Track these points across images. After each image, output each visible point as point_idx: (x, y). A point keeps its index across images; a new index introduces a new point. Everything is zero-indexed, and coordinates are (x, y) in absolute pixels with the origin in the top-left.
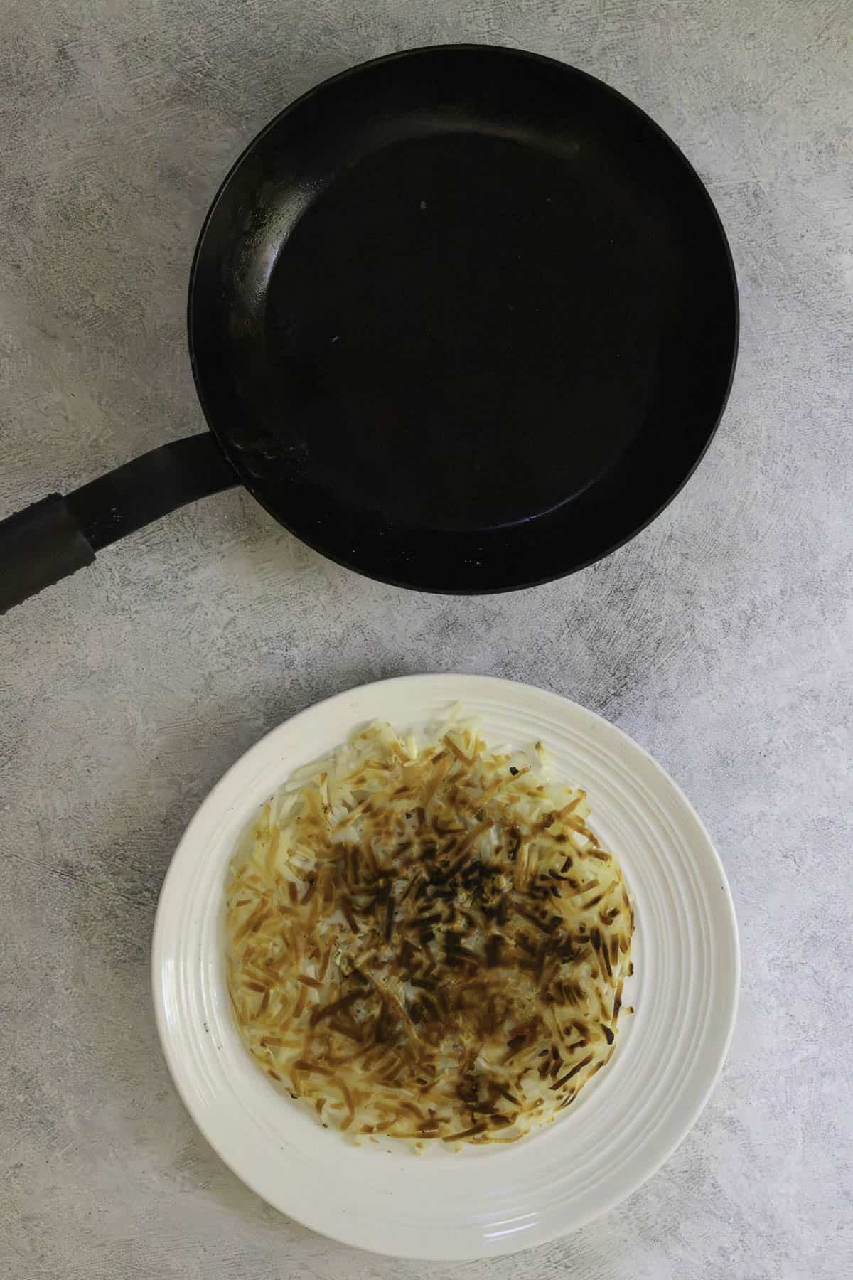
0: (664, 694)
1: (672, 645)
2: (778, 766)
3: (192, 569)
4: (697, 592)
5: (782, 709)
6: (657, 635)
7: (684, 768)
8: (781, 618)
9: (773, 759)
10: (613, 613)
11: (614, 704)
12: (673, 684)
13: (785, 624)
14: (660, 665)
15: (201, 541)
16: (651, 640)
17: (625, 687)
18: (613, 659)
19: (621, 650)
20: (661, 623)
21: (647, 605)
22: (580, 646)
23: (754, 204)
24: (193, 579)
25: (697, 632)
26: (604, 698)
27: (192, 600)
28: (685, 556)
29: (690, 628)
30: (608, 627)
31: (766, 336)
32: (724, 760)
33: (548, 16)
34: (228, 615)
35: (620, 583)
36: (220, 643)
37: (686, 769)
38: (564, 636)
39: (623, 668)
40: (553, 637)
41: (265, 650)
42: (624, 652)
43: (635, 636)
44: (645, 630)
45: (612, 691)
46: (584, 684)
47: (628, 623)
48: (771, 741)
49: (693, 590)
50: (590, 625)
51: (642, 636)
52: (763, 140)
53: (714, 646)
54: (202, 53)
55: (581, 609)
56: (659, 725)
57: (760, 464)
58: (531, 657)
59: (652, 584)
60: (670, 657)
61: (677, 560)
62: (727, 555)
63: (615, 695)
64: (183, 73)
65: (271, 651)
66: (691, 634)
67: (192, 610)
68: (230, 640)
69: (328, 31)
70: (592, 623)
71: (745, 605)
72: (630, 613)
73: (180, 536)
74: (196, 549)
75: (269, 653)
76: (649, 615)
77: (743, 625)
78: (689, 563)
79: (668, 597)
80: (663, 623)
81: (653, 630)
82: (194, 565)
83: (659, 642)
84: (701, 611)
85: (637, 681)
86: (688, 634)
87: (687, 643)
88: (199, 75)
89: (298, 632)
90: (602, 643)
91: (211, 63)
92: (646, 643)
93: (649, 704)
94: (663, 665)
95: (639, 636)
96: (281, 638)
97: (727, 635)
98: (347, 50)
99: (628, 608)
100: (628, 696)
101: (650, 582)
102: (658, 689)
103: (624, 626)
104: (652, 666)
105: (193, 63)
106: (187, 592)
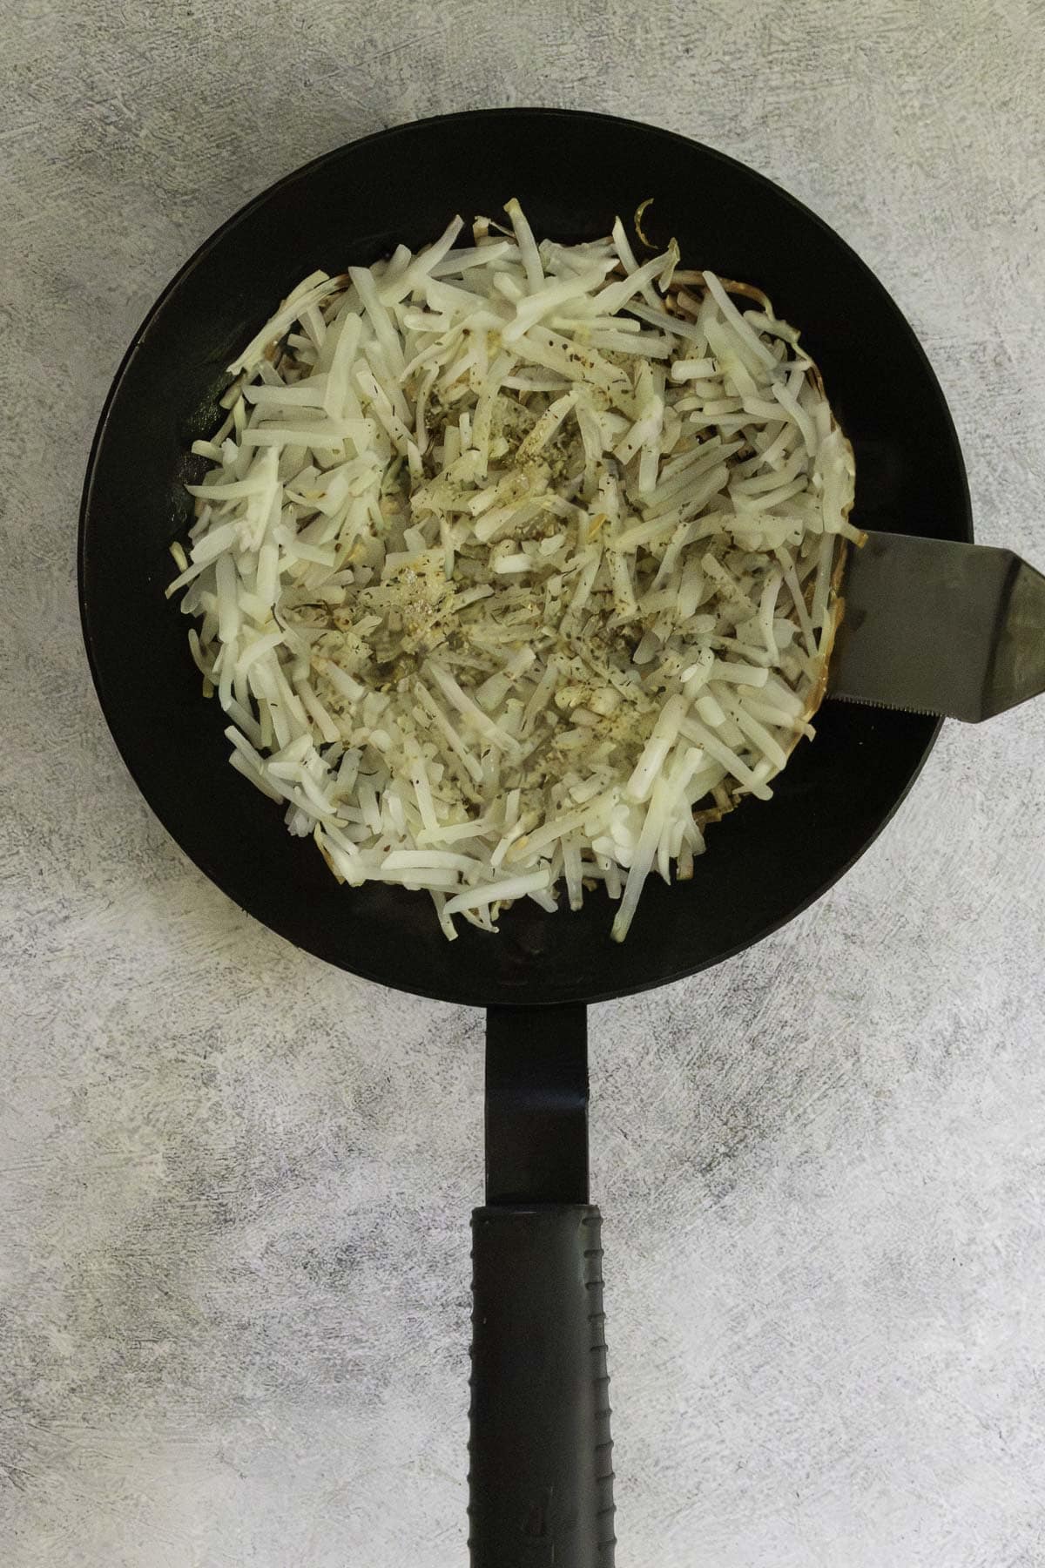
0: (806, 1156)
1: (822, 1080)
2: (981, 1281)
3: (62, 920)
4: (867, 997)
5: (994, 1193)
6: (800, 1063)
7: (831, 1276)
8: (1001, 1046)
9: (976, 1268)
10: (732, 1024)
11: (724, 1170)
12: (820, 1144)
13: (1005, 1056)
14: (800, 1111)
15: (78, 876)
16: (787, 1071)
17: (743, 1144)
18: (728, 1098)
19: (740, 1082)
20: (806, 1044)
21: (786, 1014)
22: (675, 1075)
23: (994, 378)
24: (63, 935)
25: (863, 1060)
26: (708, 1160)
27: (58, 970)
28: (850, 938)
29: (854, 1055)
30: (720, 1045)
32: (895, 1266)
33: (679, 58)
34: (115, 996)
35: (745, 978)
36: (101, 1041)
37: (834, 1279)
38: (651, 1057)
39: (741, 1115)
40: (632, 1058)
41: (171, 1054)
42: (745, 1088)
43: (761, 1062)
44: (780, 1054)
45: (723, 1149)
46: (678, 1136)
47: (753, 1042)
48: (972, 1241)
49: (861, 994)
50: (693, 1041)
51: (774, 1063)
52: (1015, 275)
53: (887, 1086)
54: (118, 93)
55: (680, 1014)
56: (794, 1208)
57: (979, 797)
59: (795, 982)
60: (819, 1099)
61: (838, 944)
62: (919, 940)
63: (726, 1155)
64: (87, 127)
65: (181, 1057)
66: (853, 1065)
67: (58, 986)
68: (116, 1035)
69: (326, 66)
70: (695, 1039)
71: (945, 1025)
72: (755, 1030)
73: (43, 865)
74: (70, 890)
75: (177, 1060)
76: (788, 1031)
77: (938, 1053)
78: (854, 948)
79: (821, 1002)
80: (809, 1044)
81: (793, 1055)
82: (65, 913)
83: (801, 1075)
84: (872, 1028)
85: (762, 1136)
86: (848, 1065)
87: (845, 1078)
88: (111, 129)
89: (224, 1030)
90: (709, 1072)
91: (132, 111)
92: (780, 1075)
93: (779, 1173)
94: (805, 1112)
95: (770, 1064)
96: (197, 1038)
97: (911, 1068)
98: (350, 99)
99: (755, 1016)
100: (747, 1158)
101: (792, 977)
102: (796, 1150)
103: (747, 1047)
104: (789, 1113)
105: (103, 110)
106: (50, 956)
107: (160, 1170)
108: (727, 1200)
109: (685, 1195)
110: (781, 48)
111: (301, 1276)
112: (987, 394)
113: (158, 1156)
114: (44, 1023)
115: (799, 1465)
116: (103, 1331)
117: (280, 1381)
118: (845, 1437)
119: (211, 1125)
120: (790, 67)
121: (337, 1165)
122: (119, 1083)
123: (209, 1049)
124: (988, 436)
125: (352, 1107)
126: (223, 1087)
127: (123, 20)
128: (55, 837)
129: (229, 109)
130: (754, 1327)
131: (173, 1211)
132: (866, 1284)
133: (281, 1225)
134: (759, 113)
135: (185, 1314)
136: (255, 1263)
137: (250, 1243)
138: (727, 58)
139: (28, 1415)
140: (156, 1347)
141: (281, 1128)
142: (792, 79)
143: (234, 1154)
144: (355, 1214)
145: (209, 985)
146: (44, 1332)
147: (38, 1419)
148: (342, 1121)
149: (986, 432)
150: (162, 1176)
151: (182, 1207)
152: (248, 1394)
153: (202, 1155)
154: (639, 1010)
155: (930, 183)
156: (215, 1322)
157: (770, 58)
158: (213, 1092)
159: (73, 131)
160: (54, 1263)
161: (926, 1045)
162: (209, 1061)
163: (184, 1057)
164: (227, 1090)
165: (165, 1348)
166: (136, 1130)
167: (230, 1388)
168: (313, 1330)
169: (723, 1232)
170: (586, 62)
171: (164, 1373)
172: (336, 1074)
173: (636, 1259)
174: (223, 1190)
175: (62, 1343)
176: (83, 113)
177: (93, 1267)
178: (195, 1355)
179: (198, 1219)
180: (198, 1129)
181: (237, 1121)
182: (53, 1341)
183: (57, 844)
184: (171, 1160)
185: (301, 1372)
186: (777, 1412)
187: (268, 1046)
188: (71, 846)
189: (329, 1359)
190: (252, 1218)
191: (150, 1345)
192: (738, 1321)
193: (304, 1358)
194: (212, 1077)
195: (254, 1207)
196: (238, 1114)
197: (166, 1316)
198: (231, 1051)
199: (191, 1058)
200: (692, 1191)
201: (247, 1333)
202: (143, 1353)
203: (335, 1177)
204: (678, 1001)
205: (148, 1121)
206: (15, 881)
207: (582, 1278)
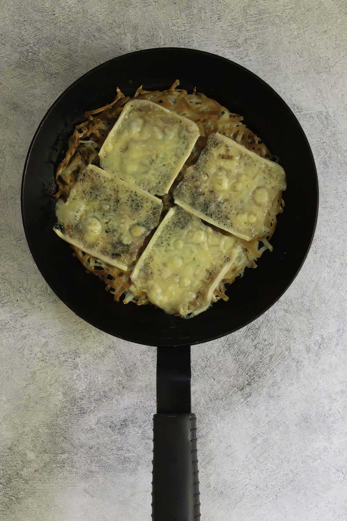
0: (274, 384)
1: (279, 358)
2: (334, 423)
3: (25, 316)
4: (292, 330)
5: (337, 393)
6: (271, 353)
7: (284, 423)
8: (337, 344)
9: (332, 419)
10: (248, 341)
11: (248, 389)
12: (279, 379)
13: (339, 347)
14: (272, 369)
15: (30, 301)
16: (267, 356)
17: (253, 381)
18: (247, 366)
19: (251, 360)
21: (266, 337)
22: (229, 358)
23: (325, 123)
24: (25, 321)
25: (292, 351)
26: (242, 386)
27: (24, 333)
28: (286, 311)
29: (289, 349)
30: (244, 348)
31: (331, 194)
32: (306, 419)
33: (216, 21)
34: (44, 340)
35: (251, 325)
36: (40, 355)
37: (286, 424)
38: (221, 353)
39: (252, 371)
40: (215, 353)
41: (63, 359)
42: (253, 362)
43: (258, 353)
44: (264, 350)
45: (247, 383)
46: (231, 379)
47: (255, 347)
48: (330, 410)
49: (290, 329)
50: (235, 348)
51: (263, 354)
52: (331, 88)
53: (300, 359)
54: (32, 42)
55: (231, 338)
56: (272, 401)
57: (327, 262)
58: (203, 364)
59: (268, 326)
60: (278, 365)
61: (282, 313)
62: (308, 310)
63: (247, 384)
64: (21, 52)
65: (66, 360)
66: (289, 353)
67: (25, 338)
68: (45, 353)
69: (99, 30)
70: (236, 346)
71: (318, 338)
72: (255, 342)
73: (18, 298)
74: (26, 305)
76: (266, 343)
77: (316, 348)
78: (287, 314)
79: (277, 332)
80: (274, 346)
81: (268, 350)
82: (25, 314)
83: (271, 357)
84: (294, 340)
85: (259, 377)
86: (287, 353)
87: (286, 357)
88: (30, 54)
89: (80, 350)
90: (241, 357)
91: (36, 48)
92: (265, 357)
93: (266, 390)
94: (273, 369)
95: (261, 354)
96: (71, 353)
97: (308, 353)
98: (108, 40)
99: (255, 338)
100: (254, 385)
102: (271, 382)
103: (253, 348)
104: (268, 370)
105: (27, 48)
106: (22, 328)
107: (61, 397)
108: (248, 399)
109: (235, 398)
110: (250, 17)
111: (109, 430)
112: (324, 129)
113: (60, 393)
114: (21, 350)
115: (276, 486)
116: (45, 452)
117: (104, 465)
118: (291, 476)
119: (77, 381)
120: (253, 23)
121: (119, 393)
122: (47, 369)
123: (75, 357)
124: (324, 142)
125: (123, 374)
127: (32, 17)
128: (21, 289)
129: (68, 45)
130: (259, 441)
131: (66, 411)
132: (296, 425)
133: (102, 414)
134: (244, 39)
135: (71, 444)
136: (94, 427)
137: (91, 420)
138: (233, 21)
139: (21, 480)
141: (100, 382)
142: (254, 27)
143: (85, 391)
144: (126, 409)
145: (74, 335)
146: (25, 452)
147: (24, 481)
148: (120, 379)
149: (324, 141)
150: (62, 399)
151: (69, 409)
152: (93, 470)
153: (75, 392)
155: (302, 59)
156: (81, 447)
157: (247, 20)
158: (77, 371)
159: (17, 55)
160: (27, 429)
161: (313, 345)
162: (76, 361)
163: (67, 360)
164: (82, 370)
165: (65, 456)
166: (52, 384)
167: (87, 469)
168: (114, 448)
169: (248, 410)
170: (186, 25)
171: (66, 464)
172: (118, 363)
173: (220, 420)
174: (82, 403)
175: (31, 456)
176: (19, 50)
177: (41, 430)
178: (75, 458)
179: (74, 413)
180: (73, 383)
181: (86, 380)
182: (28, 455)
183: (22, 291)
184: (65, 394)
185: (110, 462)
186: (268, 469)
187: (95, 355)
188: (27, 291)
189: (120, 457)
190: (92, 412)
191: (61, 455)
192: (254, 439)
193: (111, 457)
194: (77, 366)
195: (93, 408)
196: (86, 378)
197: (65, 445)
198: (82, 356)
199: (70, 360)
200: (237, 397)
201: (92, 450)
202: (58, 458)
203: (119, 397)
205: (56, 381)
206: (9, 304)
207: (189, 437)
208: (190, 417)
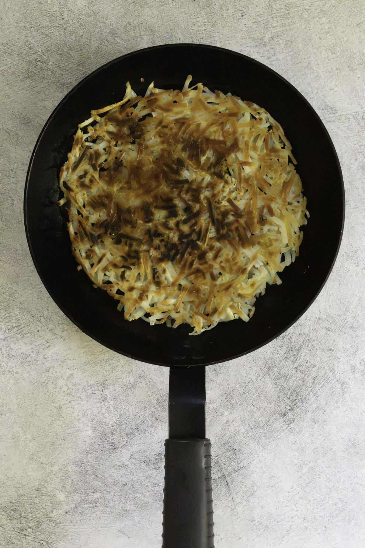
0: (319, 408)
1: (322, 380)
3: (47, 347)
4: (335, 350)
6: (314, 375)
10: (289, 363)
11: (290, 415)
12: (323, 402)
14: (315, 392)
15: (51, 330)
16: (310, 378)
17: (296, 405)
18: (289, 390)
19: (293, 384)
20: (315, 368)
21: (307, 358)
22: (270, 383)
24: (49, 353)
25: (336, 372)
26: (284, 412)
27: (47, 365)
28: (328, 329)
29: (333, 370)
30: (285, 371)
33: (240, 19)
34: (68, 372)
35: (291, 346)
36: (65, 388)
38: (260, 377)
39: (294, 395)
40: (254, 378)
41: (90, 391)
42: (295, 386)
43: (299, 375)
44: (306, 372)
45: (289, 408)
46: (272, 405)
47: (296, 369)
49: (333, 348)
50: (275, 371)
51: (305, 376)
53: (345, 381)
54: (40, 50)
55: (269, 362)
56: (316, 426)
58: (242, 390)
59: (309, 346)
60: (321, 387)
61: (324, 331)
62: (352, 327)
63: (290, 410)
64: (30, 63)
65: (94, 392)
66: (333, 374)
67: (48, 371)
68: (70, 386)
69: (113, 33)
72: (296, 365)
73: (39, 328)
74: (49, 336)
75: (93, 393)
76: (308, 364)
78: (330, 333)
79: (319, 353)
80: (317, 368)
81: (311, 372)
82: (48, 345)
83: (314, 379)
84: (338, 360)
85: (302, 402)
86: (331, 374)
87: (330, 379)
88: (39, 63)
89: (108, 381)
90: (282, 381)
91: (45, 56)
92: (307, 380)
93: (309, 415)
94: (317, 392)
95: (303, 376)
96: (99, 385)
97: (353, 373)
98: (123, 44)
99: (296, 360)
100: (297, 410)
101: (308, 345)
102: (315, 405)
103: (294, 371)
104: (311, 393)
105: (35, 56)
106: (44, 360)
107: (90, 432)
108: (292, 426)
109: (277, 425)
110: (276, 12)
111: (143, 465)
112: (361, 130)
113: (89, 428)
114: (44, 384)
115: (325, 517)
116: (75, 491)
117: (139, 503)
118: (341, 506)
119: (107, 415)
120: (280, 18)
121: (152, 426)
122: (73, 403)
123: (103, 388)
124: (362, 145)
125: (156, 404)
126: (110, 401)
127: (39, 23)
128: (42, 318)
129: (80, 52)
130: (305, 470)
131: (96, 446)
132: (344, 451)
133: (135, 448)
134: (270, 36)
135: (103, 482)
136: (127, 463)
137: (124, 456)
138: (258, 17)
139: (51, 522)
140: (94, 495)
141: (131, 414)
142: (281, 23)
143: (116, 424)
144: (161, 442)
145: (101, 365)
146: (54, 493)
147: (55, 524)
148: (153, 410)
149: (361, 144)
150: (91, 434)
151: (99, 445)
152: (128, 508)
153: (104, 426)
154: (255, 361)
155: (334, 56)
156: (114, 484)
157: (273, 16)
158: (106, 404)
159: (25, 65)
160: (55, 468)
161: (358, 365)
162: (104, 392)
163: (95, 392)
164: (112, 402)
165: (97, 495)
166: (79, 419)
167: (122, 507)
168: (149, 484)
169: (291, 437)
170: (206, 23)
171: (98, 504)
172: (149, 393)
173: (262, 449)
174: (112, 438)
175: (61, 496)
176: (27, 59)
177: (69, 468)
178: (109, 497)
179: (105, 449)
180: (102, 417)
181: (116, 413)
182: (58, 496)
183: (43, 320)
184: (94, 429)
185: (146, 499)
186: (316, 499)
187: (124, 385)
188: (48, 321)
189: (156, 494)
190: (125, 446)
191: (92, 494)
192: (300, 468)
193: (147, 494)
194: (106, 398)
195: (125, 443)
196: (116, 410)
197: (97, 484)
198: (111, 388)
199: (97, 392)
200: (280, 424)
201: (126, 487)
202: (90, 497)
203: (152, 430)
204: (268, 357)
205: (84, 415)
206: (29, 335)
207: (203, 465)
208: (205, 443)
